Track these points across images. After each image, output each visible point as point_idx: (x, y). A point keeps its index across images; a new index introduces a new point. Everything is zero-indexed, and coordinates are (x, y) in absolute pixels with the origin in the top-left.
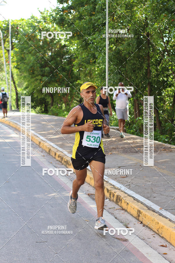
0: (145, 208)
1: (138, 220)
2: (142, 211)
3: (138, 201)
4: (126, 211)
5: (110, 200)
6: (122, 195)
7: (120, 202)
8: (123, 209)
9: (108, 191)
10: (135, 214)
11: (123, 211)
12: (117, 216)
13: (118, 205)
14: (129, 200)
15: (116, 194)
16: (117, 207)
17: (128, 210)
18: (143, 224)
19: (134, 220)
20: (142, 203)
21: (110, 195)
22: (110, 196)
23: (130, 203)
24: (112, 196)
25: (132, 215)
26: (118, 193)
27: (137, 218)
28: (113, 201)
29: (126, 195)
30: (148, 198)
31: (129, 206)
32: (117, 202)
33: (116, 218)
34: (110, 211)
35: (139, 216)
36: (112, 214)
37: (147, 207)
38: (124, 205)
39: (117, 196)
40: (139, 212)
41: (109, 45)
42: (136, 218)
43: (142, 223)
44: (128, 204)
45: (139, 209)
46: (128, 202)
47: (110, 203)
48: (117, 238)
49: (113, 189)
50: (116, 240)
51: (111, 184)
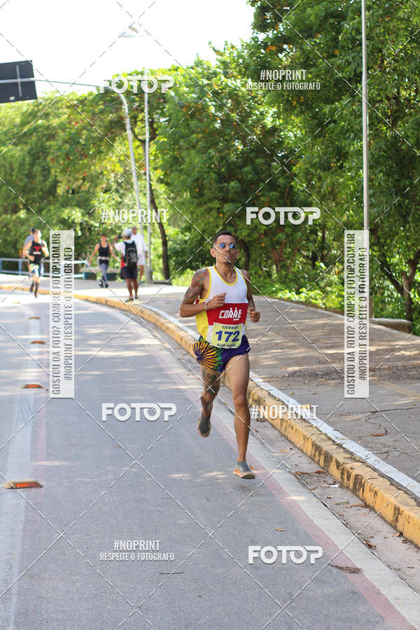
0: (413, 502)
1: (395, 528)
2: (402, 508)
3: (398, 486)
4: (372, 509)
5: (341, 486)
6: (366, 474)
7: (361, 490)
8: (366, 506)
9: (338, 465)
10: (389, 514)
11: (366, 510)
12: (351, 520)
13: (358, 496)
14: (380, 484)
15: (353, 473)
16: (354, 500)
17: (376, 509)
18: (404, 537)
19: (387, 528)
20: (406, 492)
21: (342, 474)
22: (342, 478)
23: (381, 492)
24: (345, 476)
25: (383, 518)
26: (358, 469)
27: (393, 525)
28: (348, 488)
29: (375, 475)
31: (378, 499)
32: (354, 491)
34: (338, 509)
35: (397, 520)
36: (340, 516)
38: (368, 497)
39: (357, 476)
40: (397, 511)
42: (391, 525)
43: (401, 534)
44: (375, 493)
45: (398, 505)
46: (377, 489)
47: (340, 491)
48: (337, 567)
49: (349, 461)
50: (335, 571)
51: (346, 451)
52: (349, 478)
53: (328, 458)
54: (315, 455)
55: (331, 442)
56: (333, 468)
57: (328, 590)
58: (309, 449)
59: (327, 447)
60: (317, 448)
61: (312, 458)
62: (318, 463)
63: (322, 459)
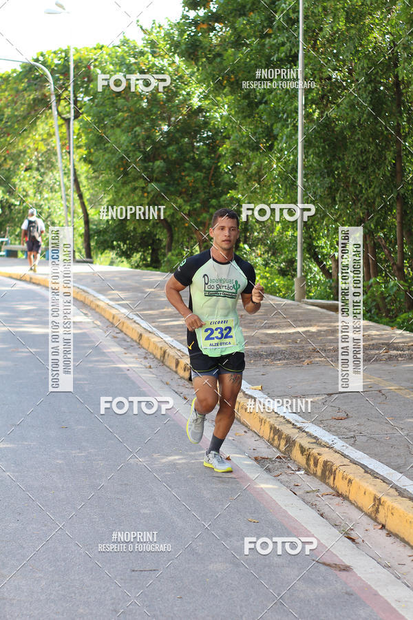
0: (393, 491)
1: (375, 520)
2: (384, 498)
3: (375, 475)
4: (346, 498)
5: (307, 473)
6: (336, 460)
7: (332, 478)
8: (339, 495)
9: (302, 450)
10: (368, 504)
11: (338, 500)
12: (326, 510)
13: (328, 484)
14: (352, 471)
15: (322, 459)
16: (324, 489)
17: (351, 498)
18: (387, 530)
19: (366, 520)
20: (384, 480)
21: (308, 459)
22: (308, 464)
23: (356, 480)
24: (312, 463)
25: (360, 509)
26: (326, 455)
27: (373, 516)
28: (315, 475)
29: (346, 461)
30: (398, 468)
31: (353, 488)
32: (323, 478)
33: (322, 515)
34: (309, 498)
35: (377, 511)
36: (313, 506)
37: (396, 488)
38: (341, 485)
39: (326, 463)
40: (378, 502)
41: (305, 106)
43: (383, 527)
44: (350, 481)
45: (379, 495)
46: (351, 476)
47: (307, 479)
48: (324, 564)
49: (314, 446)
50: (323, 568)
51: (310, 436)
52: (316, 464)
53: (290, 442)
54: (273, 439)
55: (291, 426)
56: (296, 453)
57: (321, 591)
58: (266, 432)
59: (287, 430)
60: (276, 431)
61: (271, 442)
62: (278, 448)
63: (283, 443)
